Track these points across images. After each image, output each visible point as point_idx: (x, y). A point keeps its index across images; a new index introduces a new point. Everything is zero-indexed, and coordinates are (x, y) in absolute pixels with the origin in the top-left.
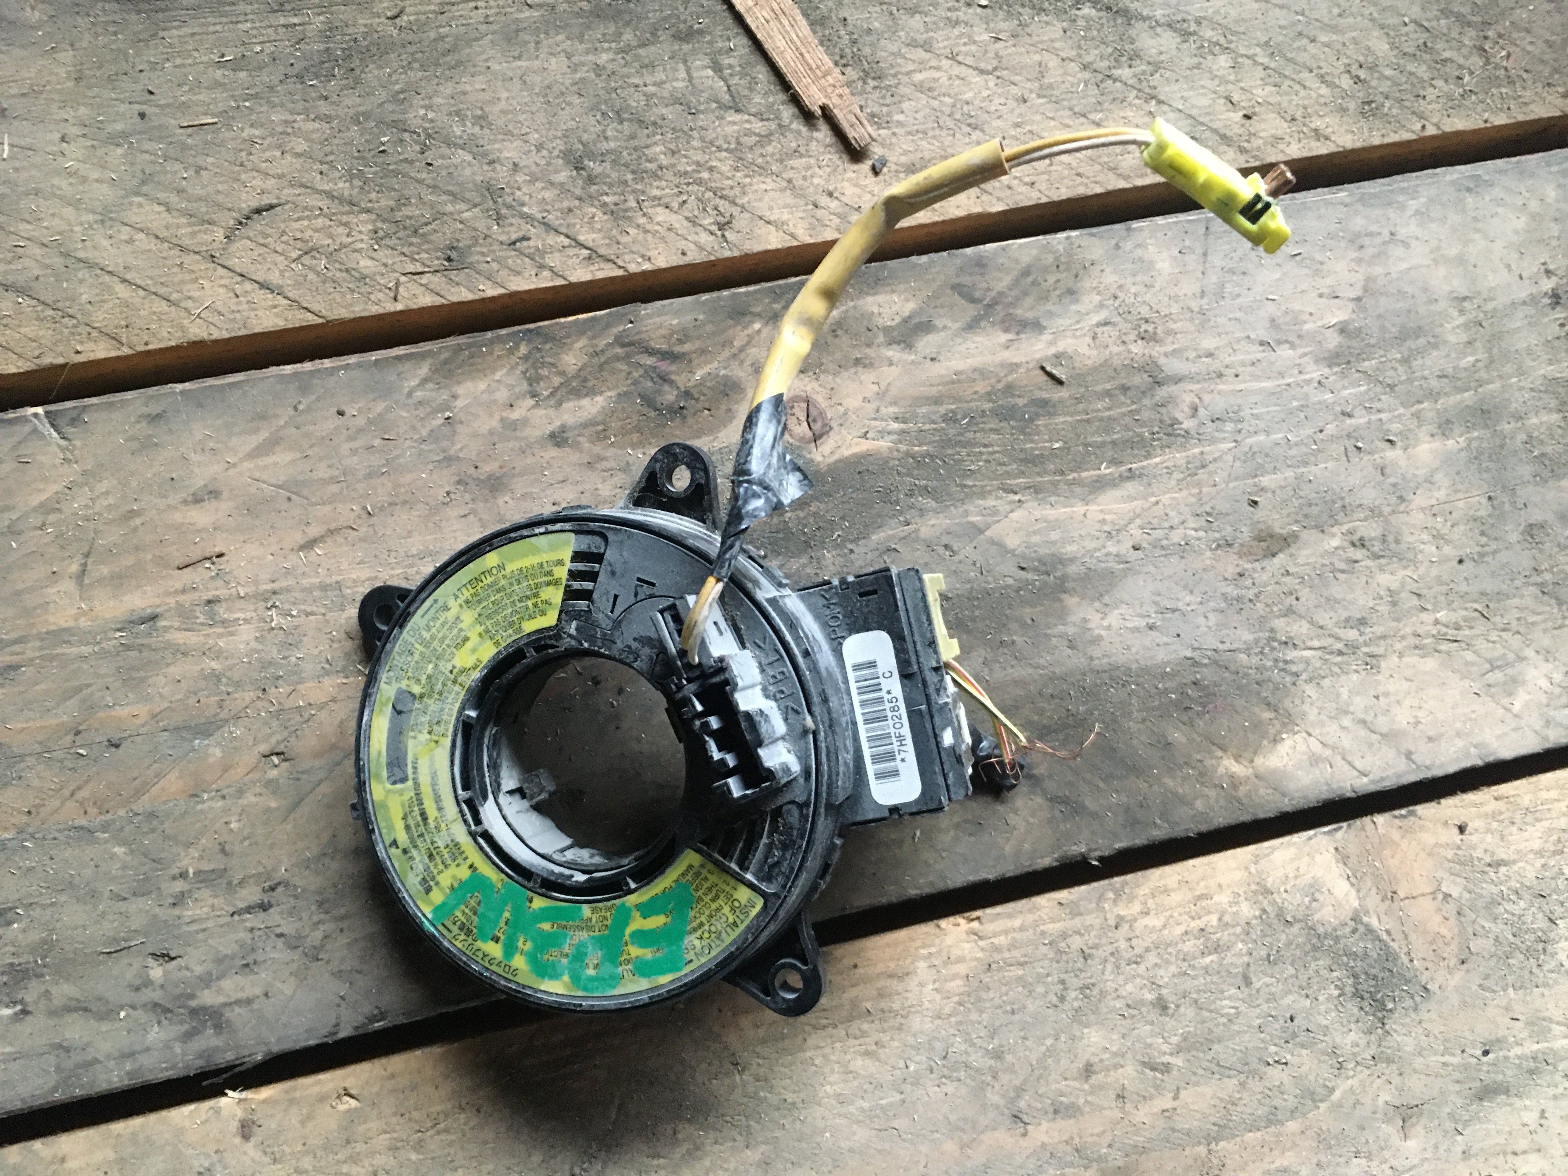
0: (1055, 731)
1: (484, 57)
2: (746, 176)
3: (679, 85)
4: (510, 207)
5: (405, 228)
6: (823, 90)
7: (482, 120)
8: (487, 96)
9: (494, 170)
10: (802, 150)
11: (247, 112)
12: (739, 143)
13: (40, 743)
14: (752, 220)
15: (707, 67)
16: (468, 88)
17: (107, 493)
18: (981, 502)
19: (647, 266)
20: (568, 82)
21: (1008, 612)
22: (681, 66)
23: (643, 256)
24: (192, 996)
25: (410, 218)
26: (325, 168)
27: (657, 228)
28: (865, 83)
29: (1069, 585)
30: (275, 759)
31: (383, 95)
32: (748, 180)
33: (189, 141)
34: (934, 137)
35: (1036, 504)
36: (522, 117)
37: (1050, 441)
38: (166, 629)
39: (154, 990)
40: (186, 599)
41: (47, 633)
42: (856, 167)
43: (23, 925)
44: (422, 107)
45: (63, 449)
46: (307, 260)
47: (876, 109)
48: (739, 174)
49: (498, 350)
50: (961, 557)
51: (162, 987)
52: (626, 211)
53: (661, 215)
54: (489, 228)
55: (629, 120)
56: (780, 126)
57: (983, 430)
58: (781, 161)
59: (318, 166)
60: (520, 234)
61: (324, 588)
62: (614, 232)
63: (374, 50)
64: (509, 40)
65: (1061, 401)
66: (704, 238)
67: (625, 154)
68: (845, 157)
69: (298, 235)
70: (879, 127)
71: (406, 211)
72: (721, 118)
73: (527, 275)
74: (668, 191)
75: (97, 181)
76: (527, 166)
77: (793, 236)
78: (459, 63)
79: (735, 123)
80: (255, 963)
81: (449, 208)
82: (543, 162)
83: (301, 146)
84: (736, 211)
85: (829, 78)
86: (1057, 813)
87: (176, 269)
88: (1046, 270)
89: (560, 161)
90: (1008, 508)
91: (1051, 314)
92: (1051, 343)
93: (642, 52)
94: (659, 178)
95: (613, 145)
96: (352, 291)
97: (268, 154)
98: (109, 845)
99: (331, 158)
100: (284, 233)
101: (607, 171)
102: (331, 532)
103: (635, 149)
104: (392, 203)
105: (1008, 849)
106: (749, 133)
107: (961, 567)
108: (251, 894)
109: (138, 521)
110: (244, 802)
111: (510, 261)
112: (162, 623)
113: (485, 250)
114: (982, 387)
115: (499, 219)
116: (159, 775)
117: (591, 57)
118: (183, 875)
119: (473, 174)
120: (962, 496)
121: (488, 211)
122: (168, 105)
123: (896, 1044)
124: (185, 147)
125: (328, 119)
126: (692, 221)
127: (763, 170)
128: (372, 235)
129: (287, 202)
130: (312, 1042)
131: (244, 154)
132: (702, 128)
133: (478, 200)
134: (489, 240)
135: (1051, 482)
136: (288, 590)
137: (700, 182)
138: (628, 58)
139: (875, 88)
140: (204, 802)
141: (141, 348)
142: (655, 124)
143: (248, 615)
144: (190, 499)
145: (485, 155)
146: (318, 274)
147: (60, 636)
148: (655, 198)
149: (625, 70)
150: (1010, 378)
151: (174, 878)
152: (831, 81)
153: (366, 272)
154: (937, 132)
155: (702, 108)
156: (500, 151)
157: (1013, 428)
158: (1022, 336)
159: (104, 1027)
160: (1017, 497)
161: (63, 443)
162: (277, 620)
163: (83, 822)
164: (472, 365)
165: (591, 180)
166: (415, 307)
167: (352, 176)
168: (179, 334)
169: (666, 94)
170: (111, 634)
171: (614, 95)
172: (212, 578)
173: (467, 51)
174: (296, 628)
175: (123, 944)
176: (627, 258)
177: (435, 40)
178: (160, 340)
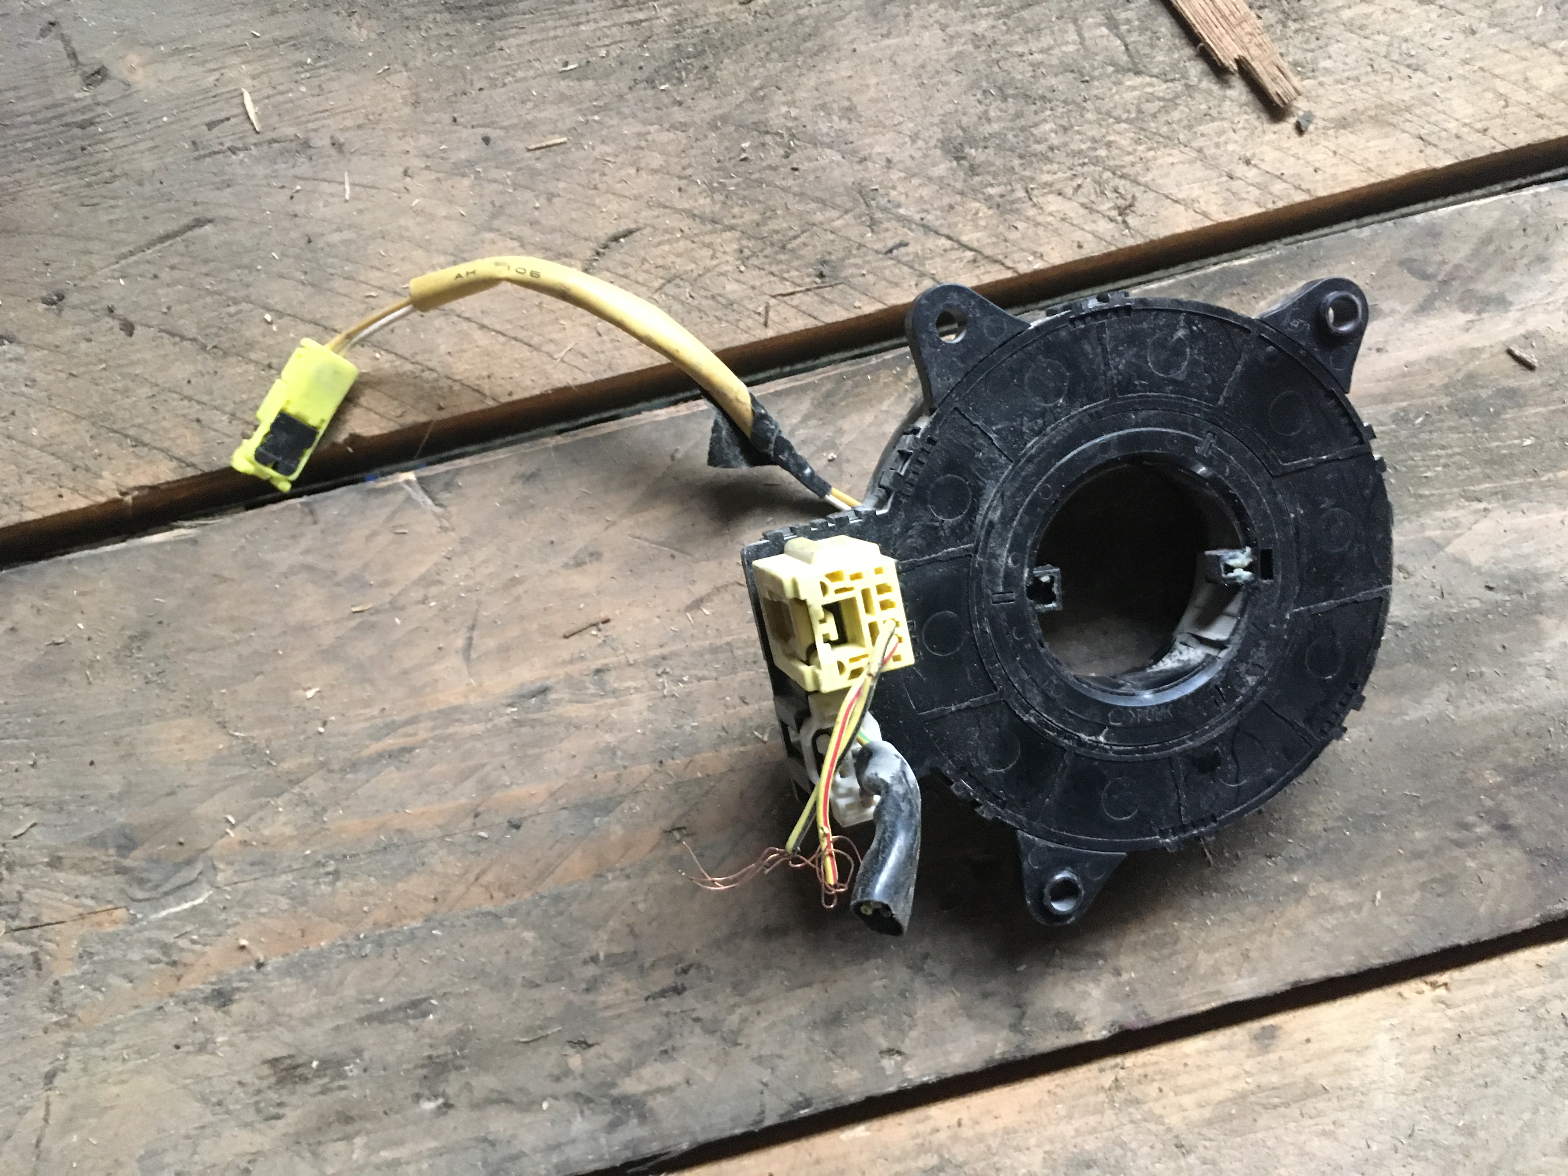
0: (1534, 774)
1: (849, 38)
2: (1150, 149)
3: (1070, 48)
4: (884, 210)
5: (772, 244)
6: (1239, 40)
7: (849, 112)
8: (854, 84)
9: (866, 169)
10: (1214, 112)
11: (596, 126)
12: (1140, 111)
13: (439, 827)
14: (1157, 200)
15: (1100, 25)
16: (833, 76)
17: (486, 561)
18: (1440, 514)
19: (1038, 265)
20: (943, 58)
21: (1474, 639)
22: (1071, 27)
23: (1034, 253)
24: (613, 1085)
25: (777, 232)
26: (683, 183)
27: (1050, 219)
28: (1285, 26)
29: (1547, 604)
30: (677, 835)
31: (740, 95)
32: (1151, 154)
33: (538, 165)
34: (1368, 84)
35: (1504, 512)
36: (894, 105)
37: (1520, 437)
38: (558, 702)
39: (575, 1079)
40: (574, 669)
41: (439, 712)
42: (1277, 127)
43: (439, 1016)
44: (784, 103)
45: (438, 517)
46: (670, 289)
47: (1299, 56)
48: (1141, 148)
49: (885, 377)
50: (1417, 579)
51: (582, 1076)
52: (1013, 202)
53: (1053, 203)
54: (863, 236)
55: (1014, 96)
56: (1188, 86)
57: (1440, 429)
58: (1190, 127)
59: (676, 182)
60: (897, 240)
61: (714, 650)
62: (1001, 228)
63: (728, 42)
64: (876, 15)
65: (1533, 389)
66: (1104, 227)
67: (1010, 136)
68: (1264, 116)
69: (660, 262)
70: (1303, 76)
71: (773, 225)
72: (1119, 83)
73: (906, 286)
74: (1060, 175)
75: (445, 218)
76: (902, 161)
77: (1205, 215)
78: (823, 48)
79: (1134, 88)
80: (674, 1049)
81: (819, 217)
82: (918, 155)
83: (656, 160)
84: (1138, 191)
85: (1244, 25)
86: (1539, 869)
87: (535, 310)
88: (1510, 234)
89: (938, 152)
90: (1472, 518)
91: (1518, 287)
92: (1519, 322)
93: (1025, 14)
94: (1050, 161)
95: (996, 127)
96: (719, 319)
97: (623, 173)
98: (517, 930)
99: (689, 171)
100: (644, 260)
101: (991, 159)
102: (718, 590)
103: (1023, 129)
104: (757, 217)
105: (1482, 910)
106: (1151, 98)
107: (1419, 591)
108: (664, 978)
109: (520, 590)
110: (649, 880)
111: (887, 272)
112: (552, 696)
113: (859, 261)
114: (1438, 379)
115: (873, 224)
116: (563, 856)
117: (968, 27)
118: (594, 959)
119: (844, 175)
120: (1418, 507)
121: (860, 217)
122: (513, 126)
123: (1356, 1123)
124: (534, 173)
125: (683, 127)
126: (1088, 208)
127: (1169, 140)
128: (737, 255)
129: (646, 225)
130: (738, 1131)
131: (596, 175)
132: (1097, 98)
133: (849, 205)
134: (863, 250)
135: (1522, 486)
136: (676, 654)
137: (1096, 161)
138: (1010, 23)
139: (1297, 31)
140: (608, 882)
141: (505, 399)
142: (1043, 98)
143: (638, 684)
144: (571, 562)
145: (854, 152)
146: (683, 303)
147: (450, 715)
148: (1046, 185)
149: (1008, 37)
150: (1471, 366)
151: (585, 962)
152: (1249, 29)
153: (731, 297)
154: (1372, 77)
155: (1096, 73)
156: (871, 146)
157: (1475, 424)
158: (1485, 315)
159: (528, 1118)
160: (1482, 506)
161: (438, 510)
162: (670, 688)
163: (488, 907)
164: (857, 395)
165: (973, 170)
166: (787, 332)
167: (713, 190)
168: (543, 381)
169: (1055, 62)
170: (502, 710)
171: (996, 69)
172: (600, 645)
173: (830, 33)
174: (689, 694)
175: (540, 1033)
176: (1017, 256)
177: (794, 24)
178: (525, 389)
